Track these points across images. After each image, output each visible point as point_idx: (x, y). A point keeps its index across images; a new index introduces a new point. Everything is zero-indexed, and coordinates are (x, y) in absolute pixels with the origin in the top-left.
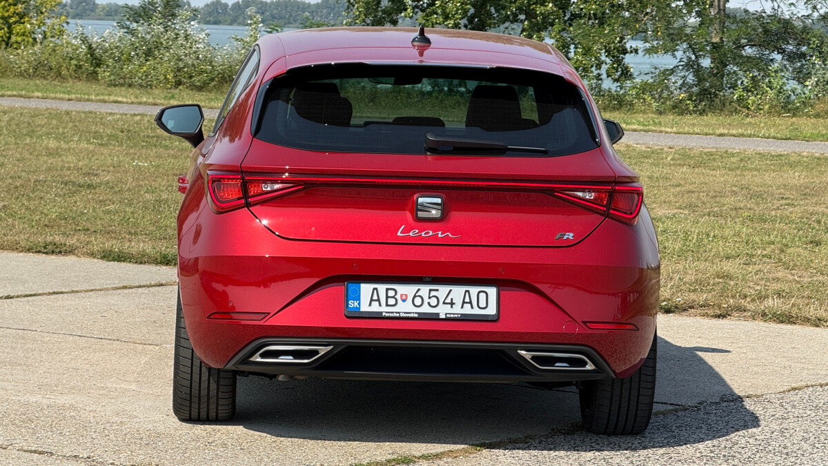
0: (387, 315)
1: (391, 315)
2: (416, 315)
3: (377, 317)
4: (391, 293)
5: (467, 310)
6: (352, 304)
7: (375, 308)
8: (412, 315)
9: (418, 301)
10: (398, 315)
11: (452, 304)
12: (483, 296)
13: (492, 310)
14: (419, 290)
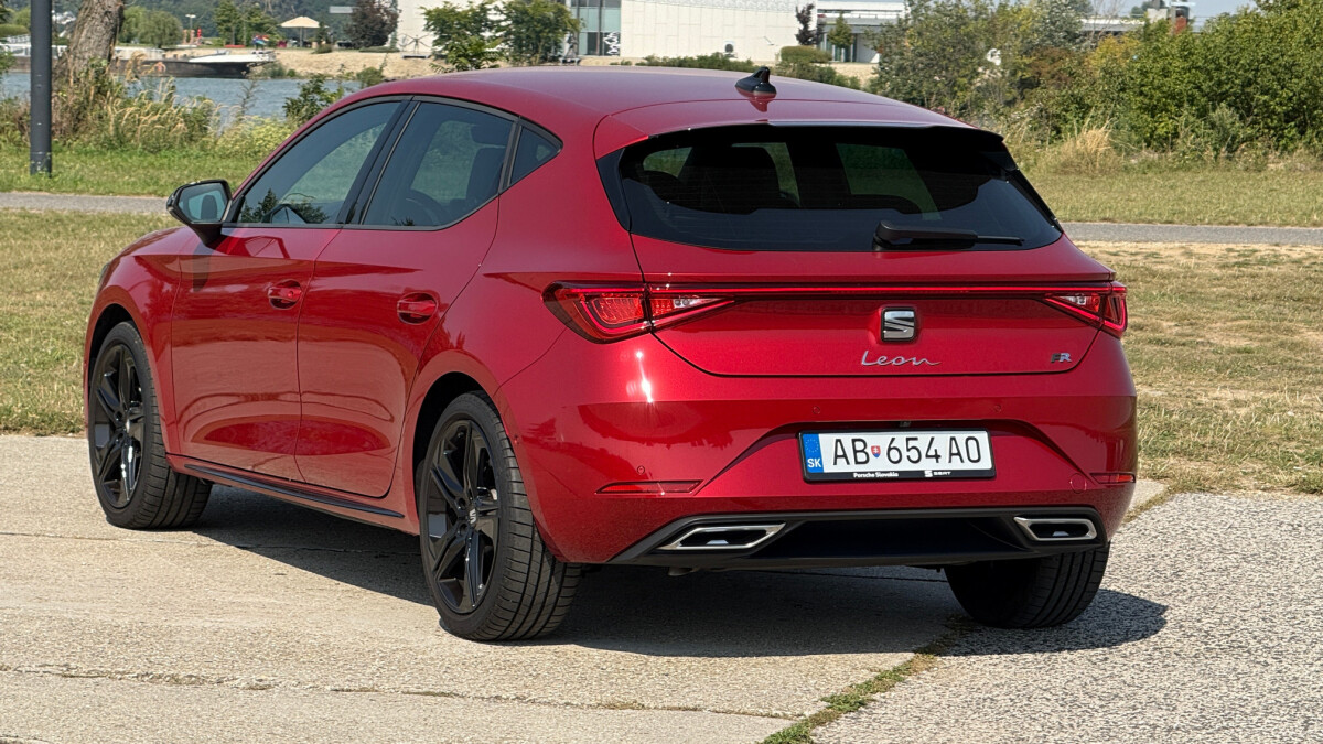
0: (860, 476)
1: (865, 476)
2: (896, 475)
3: (846, 479)
4: (859, 446)
5: (957, 465)
6: (812, 463)
7: (842, 467)
8: (890, 475)
9: (894, 455)
10: (873, 475)
11: (937, 457)
12: (972, 444)
13: (986, 463)
14: (893, 439)
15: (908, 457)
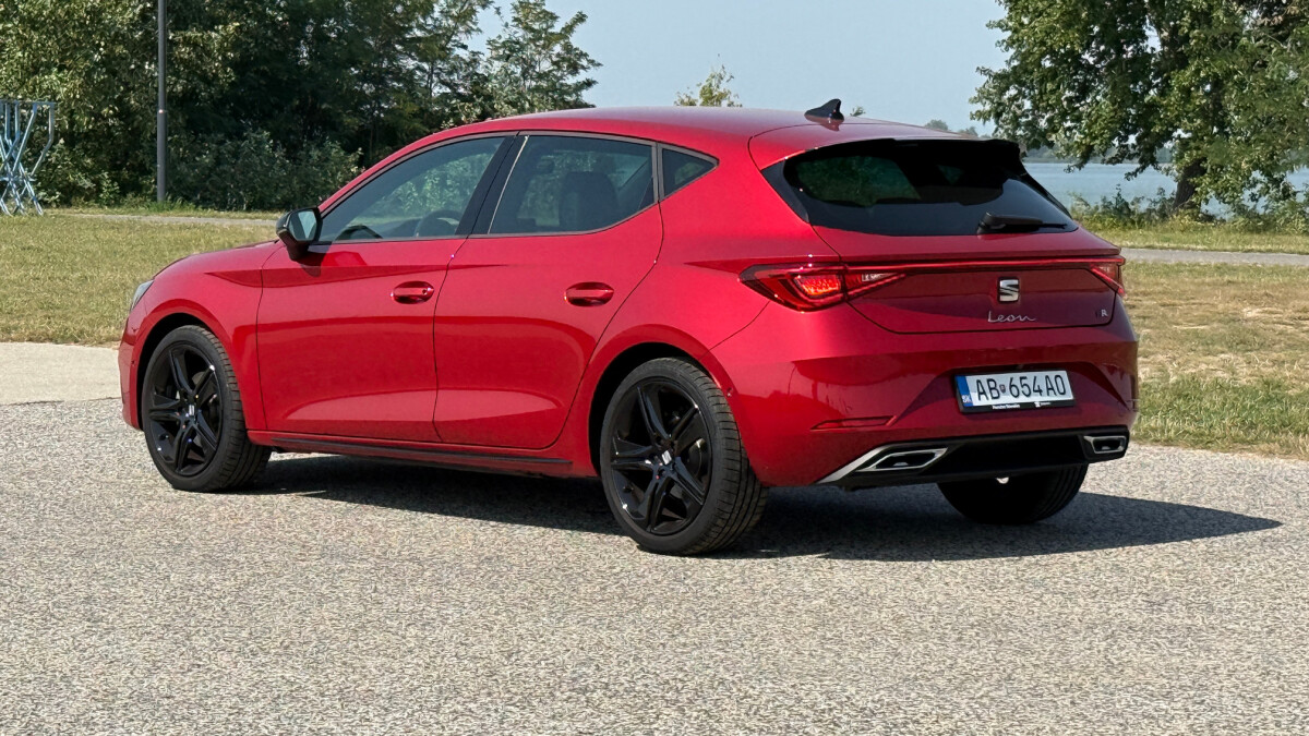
0: (997, 408)
1: (1000, 408)
2: (1018, 406)
3: (987, 410)
4: (992, 384)
5: (1053, 397)
6: (965, 400)
7: (985, 401)
8: (1015, 406)
9: (1015, 390)
10: (1005, 407)
11: (1040, 391)
12: (1059, 379)
13: (1069, 396)
14: (1011, 379)
15: (1023, 392)
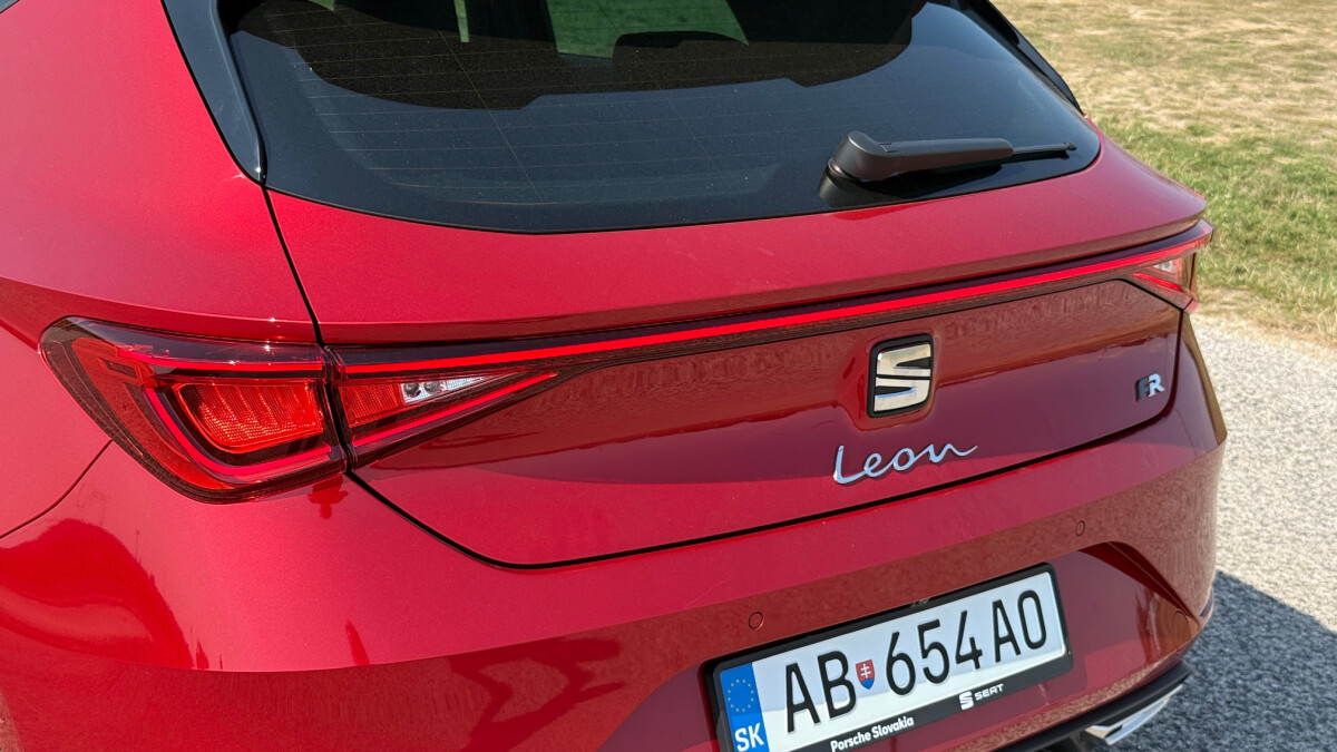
0: (843, 746)
1: (852, 742)
2: (910, 722)
4: (834, 669)
5: (1010, 664)
7: (807, 732)
8: (899, 726)
9: (901, 672)
10: (867, 737)
11: (975, 656)
12: (1029, 606)
13: (1056, 644)
14: (895, 636)
15: (927, 671)
